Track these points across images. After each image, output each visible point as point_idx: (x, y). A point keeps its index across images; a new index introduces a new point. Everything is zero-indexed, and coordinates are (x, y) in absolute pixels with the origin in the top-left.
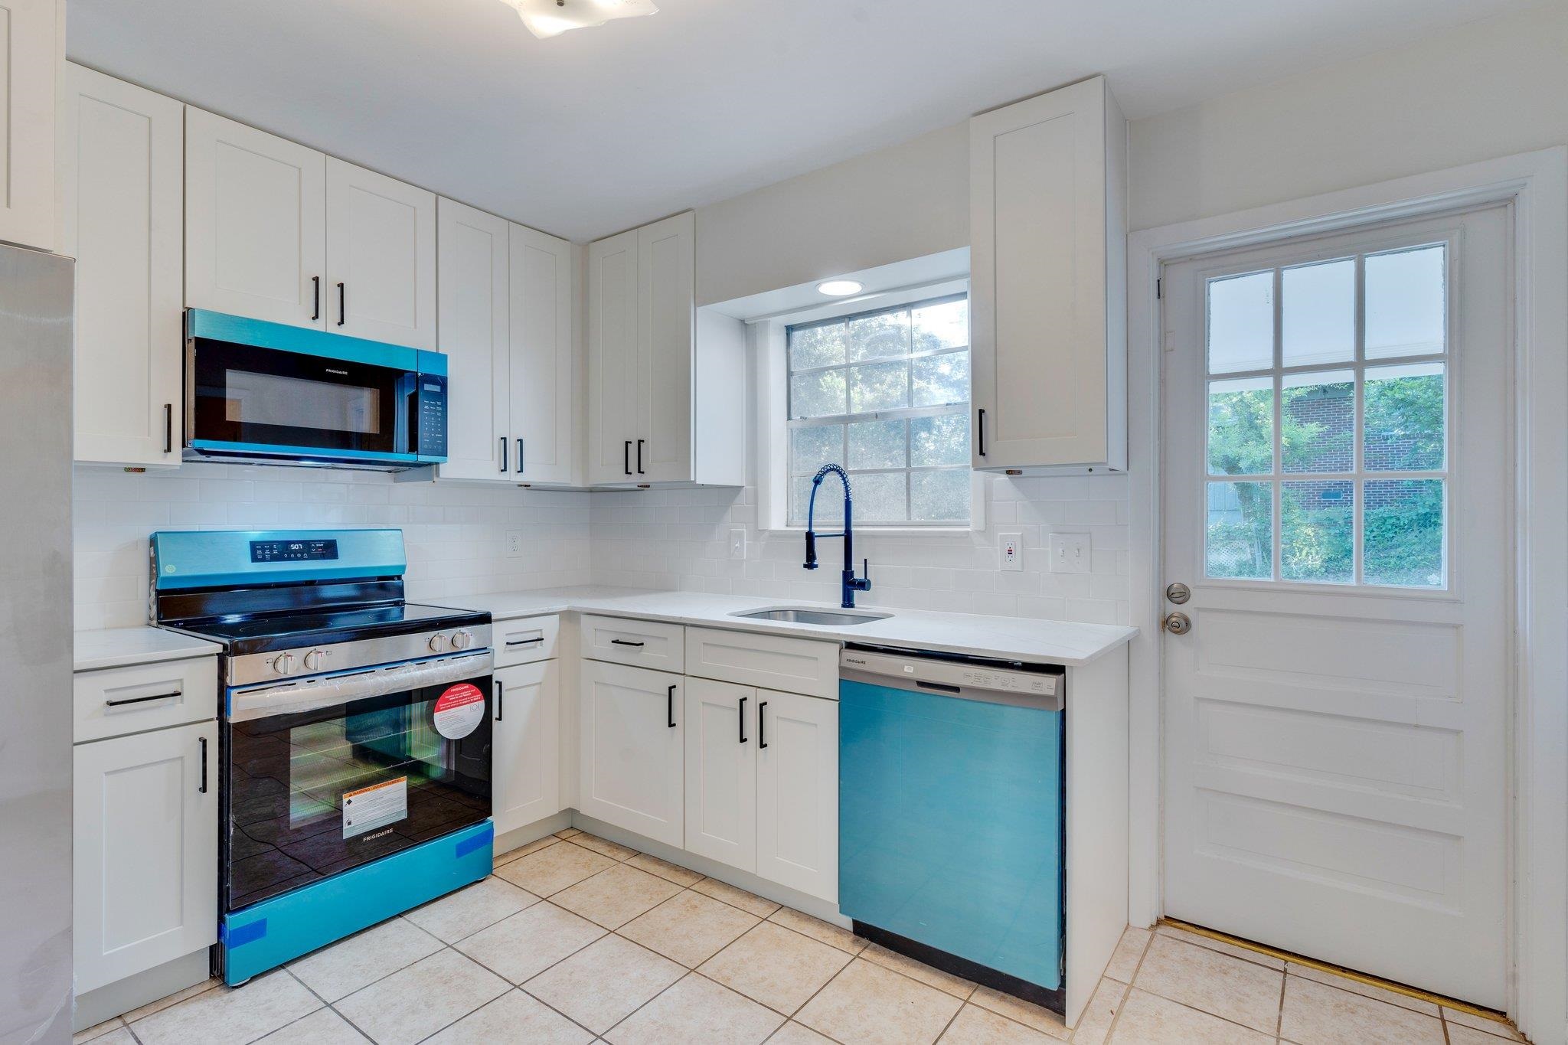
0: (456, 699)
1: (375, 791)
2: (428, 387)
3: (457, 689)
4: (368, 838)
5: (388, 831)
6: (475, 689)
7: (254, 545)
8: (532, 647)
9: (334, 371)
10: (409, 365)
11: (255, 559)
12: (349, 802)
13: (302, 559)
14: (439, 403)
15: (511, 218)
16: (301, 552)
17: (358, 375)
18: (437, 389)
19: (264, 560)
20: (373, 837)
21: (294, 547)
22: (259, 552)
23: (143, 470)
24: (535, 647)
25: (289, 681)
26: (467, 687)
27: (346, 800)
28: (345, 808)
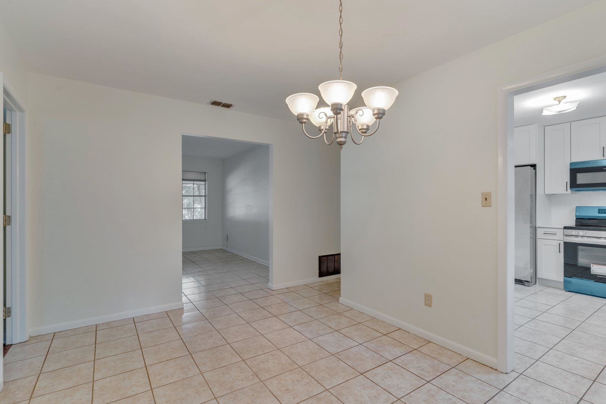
1: (600, 266)
4: (599, 276)
7: (599, 210)
9: (605, 169)
11: (599, 213)
19: (601, 213)
20: (601, 277)
25: (577, 236)
27: (592, 265)
28: (592, 267)
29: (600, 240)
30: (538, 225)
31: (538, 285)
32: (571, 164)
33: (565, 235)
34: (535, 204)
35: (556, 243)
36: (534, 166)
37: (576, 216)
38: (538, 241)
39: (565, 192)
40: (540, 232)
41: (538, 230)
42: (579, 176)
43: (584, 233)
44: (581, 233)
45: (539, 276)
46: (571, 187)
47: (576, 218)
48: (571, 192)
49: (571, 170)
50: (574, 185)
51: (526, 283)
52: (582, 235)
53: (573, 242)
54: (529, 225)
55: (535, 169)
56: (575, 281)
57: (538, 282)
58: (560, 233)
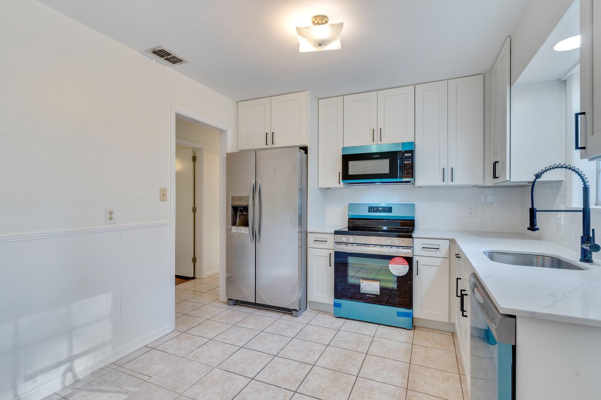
0: (397, 262)
1: (369, 282)
2: (406, 155)
3: (398, 259)
4: (368, 295)
5: (373, 296)
6: (404, 260)
7: (369, 207)
8: (435, 251)
9: (375, 156)
10: (400, 149)
11: (369, 211)
12: (362, 282)
13: (381, 212)
14: (410, 160)
15: (448, 78)
16: (382, 210)
17: (382, 155)
18: (410, 155)
19: (371, 212)
20: (369, 296)
21: (380, 209)
22: (371, 210)
23: (330, 189)
24: (437, 251)
25: (347, 244)
26: (401, 259)
27: (361, 281)
28: (361, 284)
29: (369, 248)
30: (309, 230)
31: (309, 310)
32: (344, 149)
33: (336, 242)
34: (306, 201)
35: (326, 253)
36: (305, 149)
37: (349, 215)
38: (309, 250)
39: (337, 185)
40: (311, 238)
41: (309, 235)
42: (351, 164)
43: (354, 239)
44: (351, 239)
45: (309, 299)
46: (344, 179)
47: (349, 218)
48: (344, 185)
49: (344, 156)
50: (346, 176)
51: (294, 312)
52: (352, 242)
53: (343, 251)
54: (297, 230)
55: (306, 152)
56: (345, 303)
57: (310, 307)
58: (331, 239)
